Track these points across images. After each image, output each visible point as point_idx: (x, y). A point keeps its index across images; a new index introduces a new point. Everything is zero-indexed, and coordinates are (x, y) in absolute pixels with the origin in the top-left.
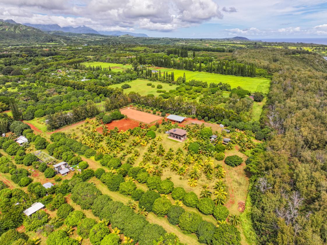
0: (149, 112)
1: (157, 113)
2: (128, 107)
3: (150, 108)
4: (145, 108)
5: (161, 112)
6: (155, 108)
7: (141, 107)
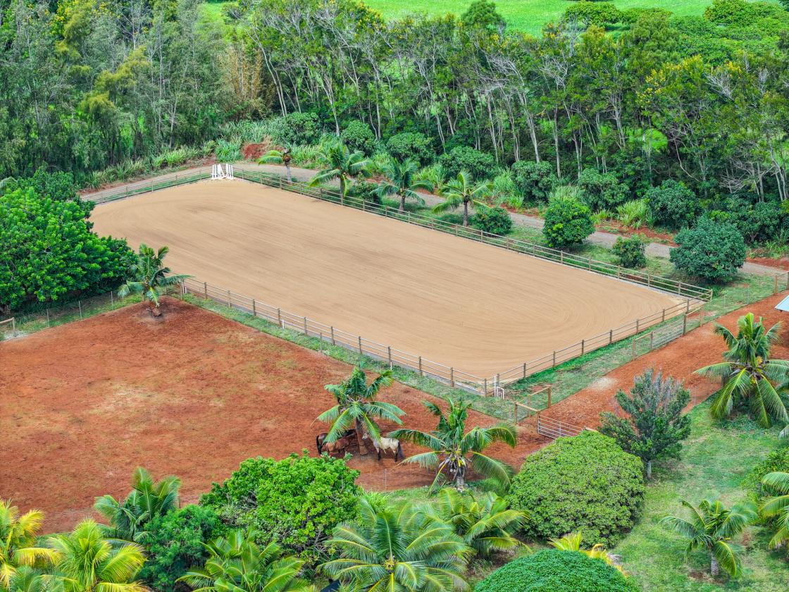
0: (495, 227)
1: (604, 237)
2: (211, 157)
3: (504, 178)
4: (434, 172)
5: (665, 220)
6: (570, 174)
7: (382, 160)
